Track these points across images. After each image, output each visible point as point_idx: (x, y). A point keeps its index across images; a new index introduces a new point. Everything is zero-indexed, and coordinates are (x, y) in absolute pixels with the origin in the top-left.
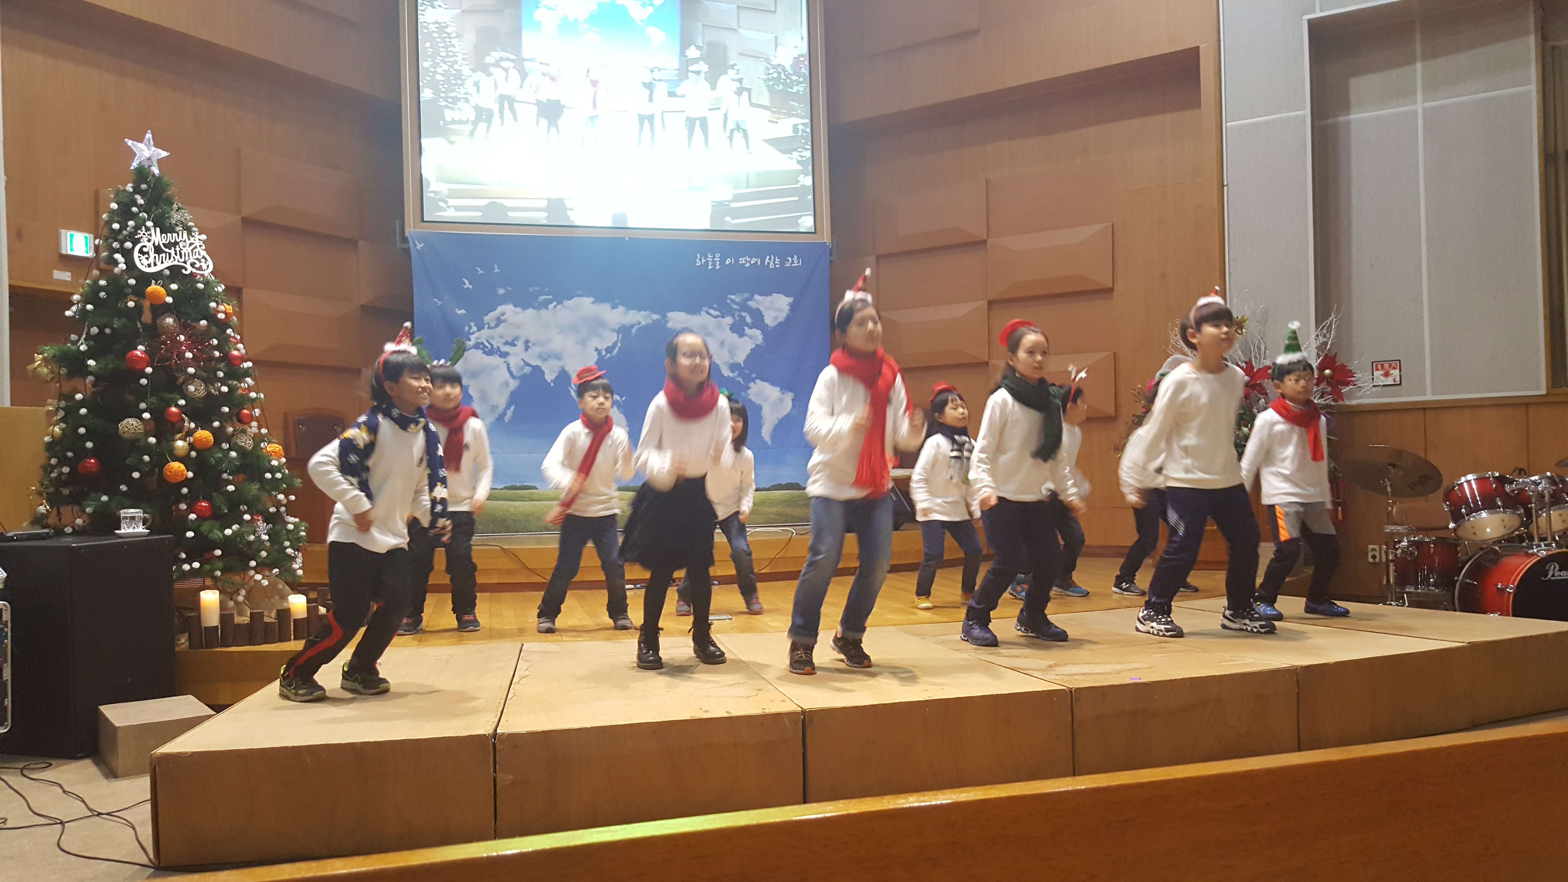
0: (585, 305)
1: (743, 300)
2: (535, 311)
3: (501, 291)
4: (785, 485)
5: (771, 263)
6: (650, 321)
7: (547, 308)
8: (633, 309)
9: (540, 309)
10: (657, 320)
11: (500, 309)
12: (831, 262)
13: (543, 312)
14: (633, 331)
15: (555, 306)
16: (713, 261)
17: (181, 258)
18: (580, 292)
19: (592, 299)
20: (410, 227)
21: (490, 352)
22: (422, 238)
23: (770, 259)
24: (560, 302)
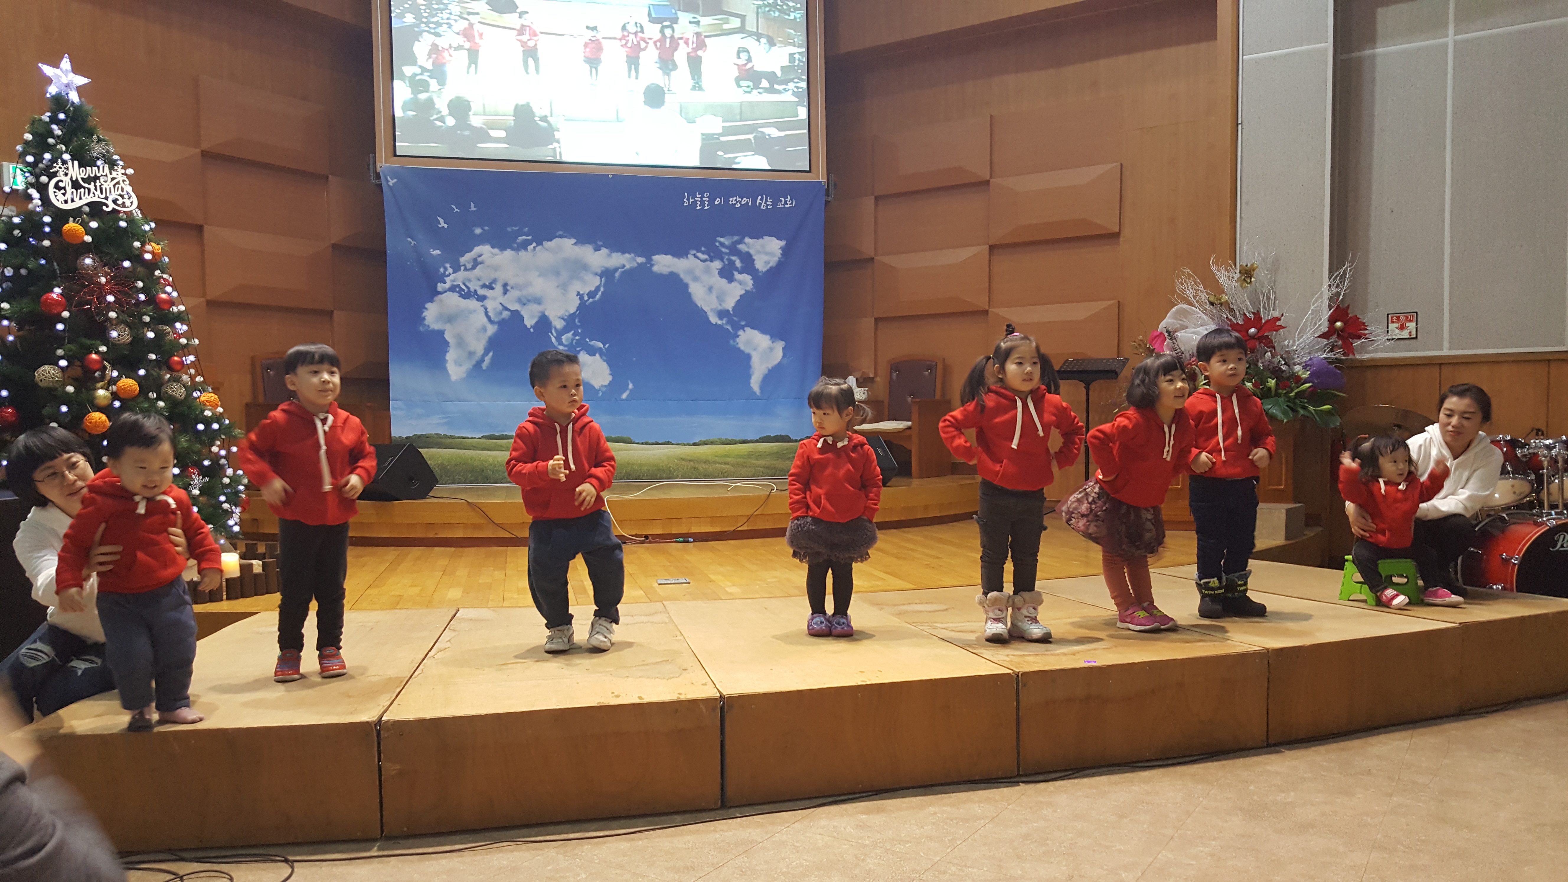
0: (566, 246)
1: (733, 243)
2: (513, 252)
3: (478, 231)
4: (774, 437)
5: (763, 204)
6: (636, 265)
7: (526, 249)
8: (617, 252)
9: (519, 250)
10: (642, 263)
11: (477, 250)
12: (827, 203)
13: (522, 253)
14: (617, 275)
15: (534, 247)
16: (701, 201)
17: (102, 193)
18: (561, 233)
19: (574, 241)
20: (382, 163)
21: (467, 295)
22: (395, 174)
23: (761, 199)
24: (540, 243)
